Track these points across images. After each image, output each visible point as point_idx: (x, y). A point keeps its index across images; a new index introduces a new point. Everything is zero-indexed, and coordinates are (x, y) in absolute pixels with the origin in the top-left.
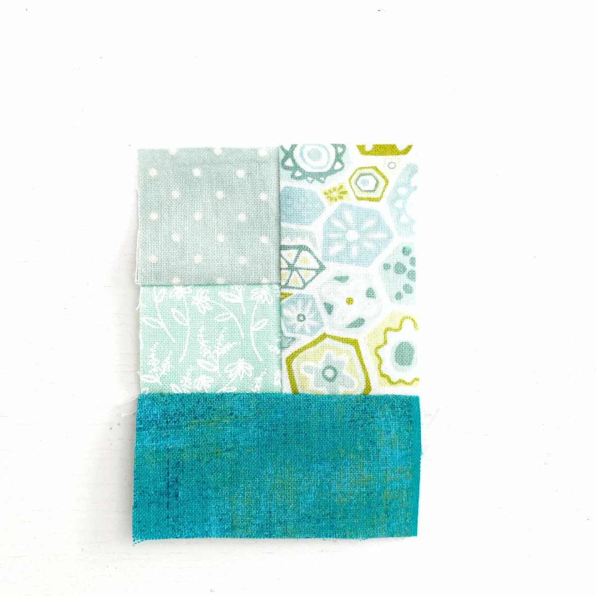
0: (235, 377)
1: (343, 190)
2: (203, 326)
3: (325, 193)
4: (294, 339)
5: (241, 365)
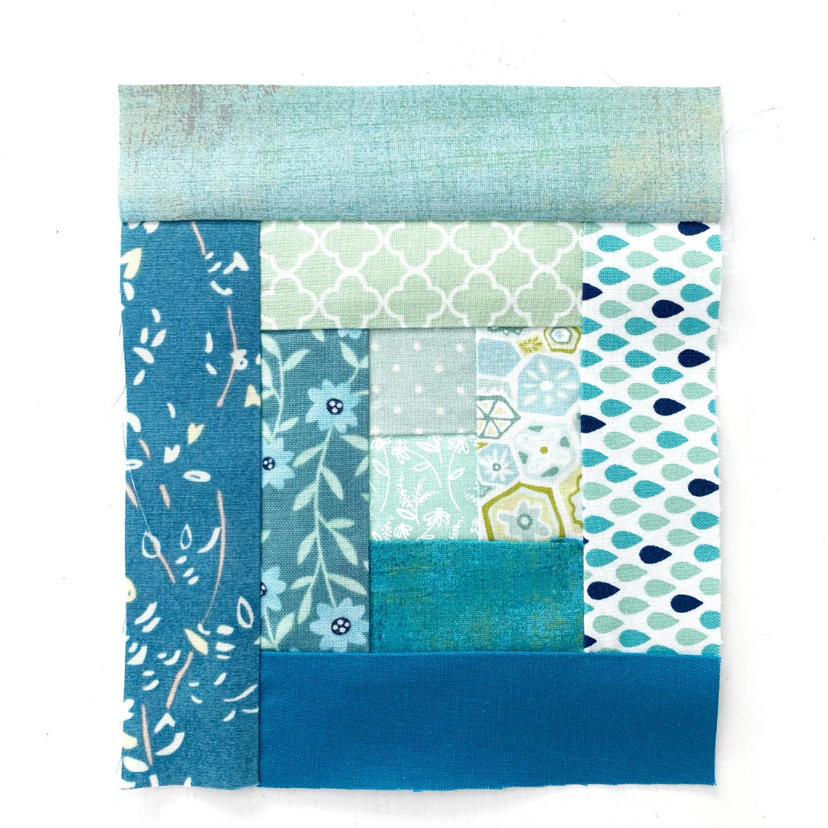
0: (433, 526)
1: (539, 341)
2: (402, 475)
3: (521, 345)
4: (490, 488)
5: (439, 513)
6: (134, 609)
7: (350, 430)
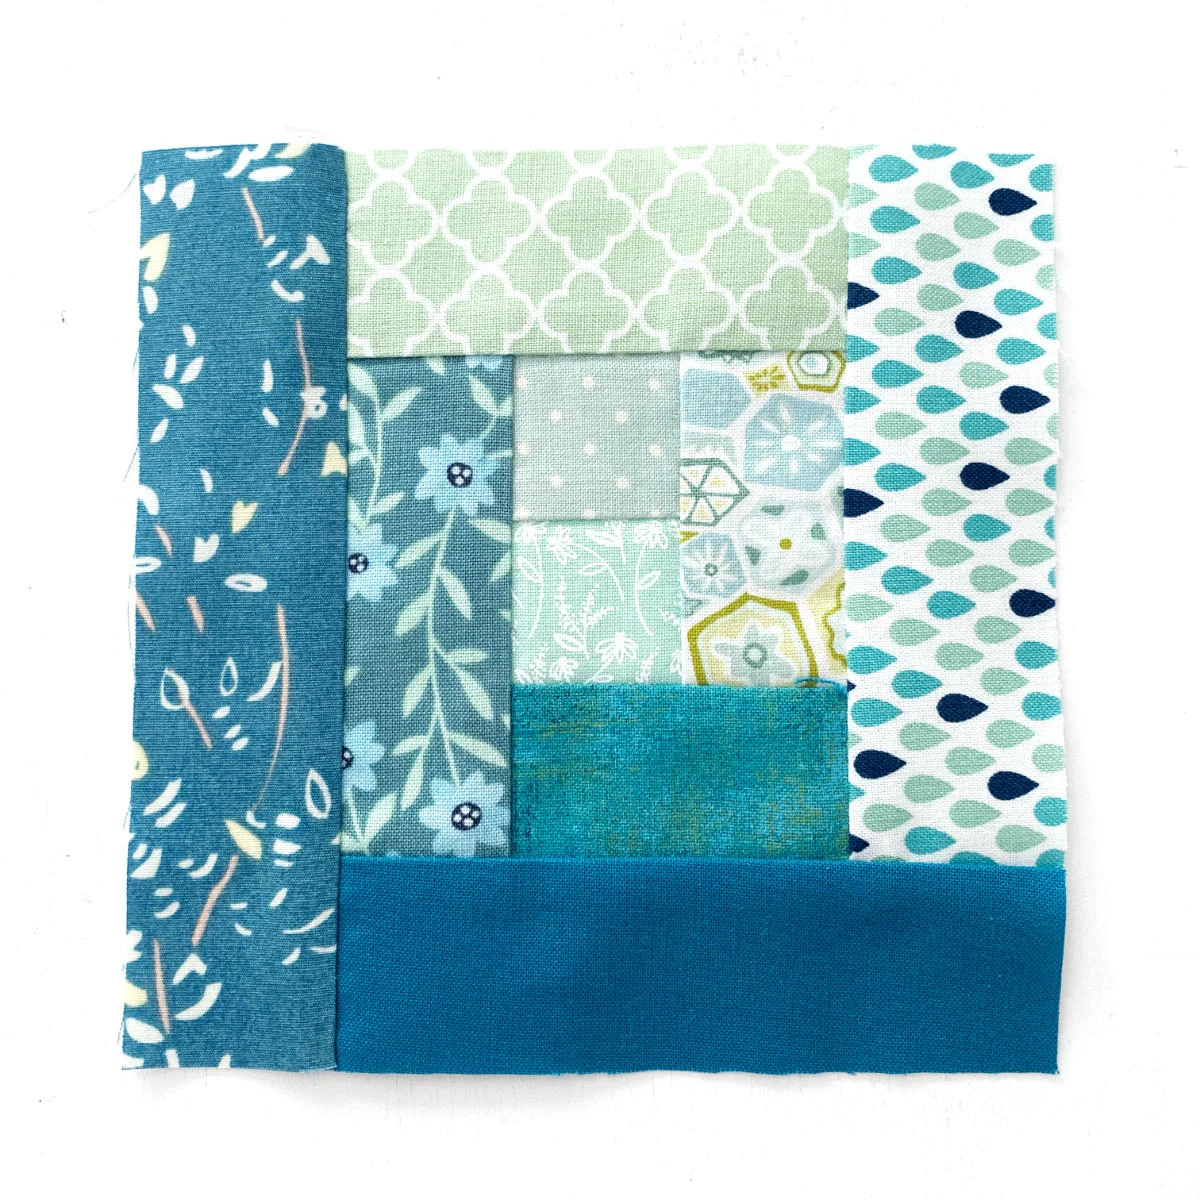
0: (610, 660)
1: (779, 373)
2: (563, 582)
3: (752, 378)
4: (700, 602)
5: (620, 641)
6: (145, 790)
7: (483, 511)
